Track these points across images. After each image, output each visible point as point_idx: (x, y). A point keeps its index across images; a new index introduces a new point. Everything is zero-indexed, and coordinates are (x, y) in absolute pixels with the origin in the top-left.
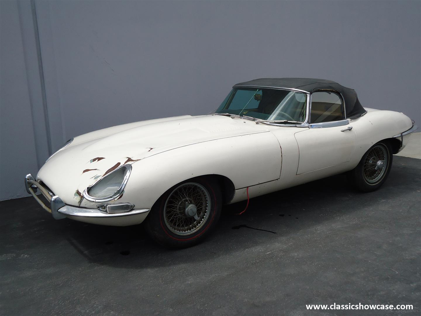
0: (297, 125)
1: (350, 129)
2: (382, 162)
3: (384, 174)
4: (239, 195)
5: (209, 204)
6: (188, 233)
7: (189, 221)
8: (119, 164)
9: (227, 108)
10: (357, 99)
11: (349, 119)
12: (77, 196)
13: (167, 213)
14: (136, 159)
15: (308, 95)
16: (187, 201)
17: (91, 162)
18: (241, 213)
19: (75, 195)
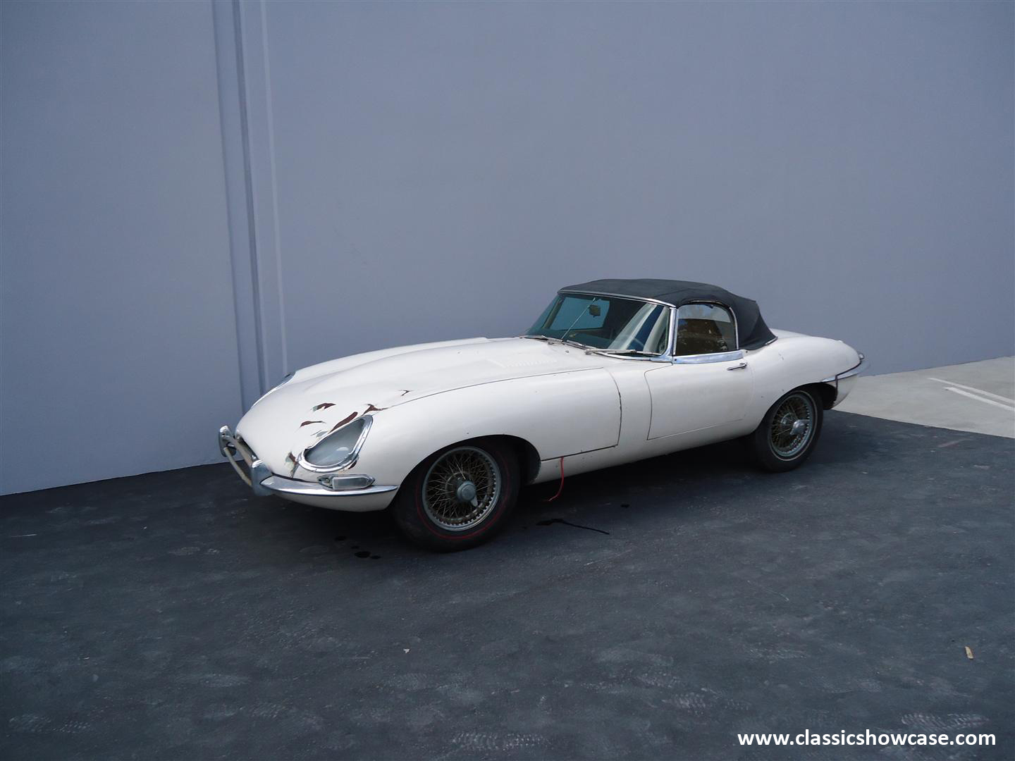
0: (651, 359)
1: (743, 367)
2: (803, 422)
4: (547, 469)
5: (498, 483)
6: (463, 527)
7: (464, 508)
8: (355, 414)
9: (549, 326)
10: (760, 316)
11: (743, 351)
12: (289, 461)
13: (429, 493)
14: (381, 408)
15: (673, 310)
16: (460, 475)
17: (314, 410)
18: (551, 499)
19: (287, 460)
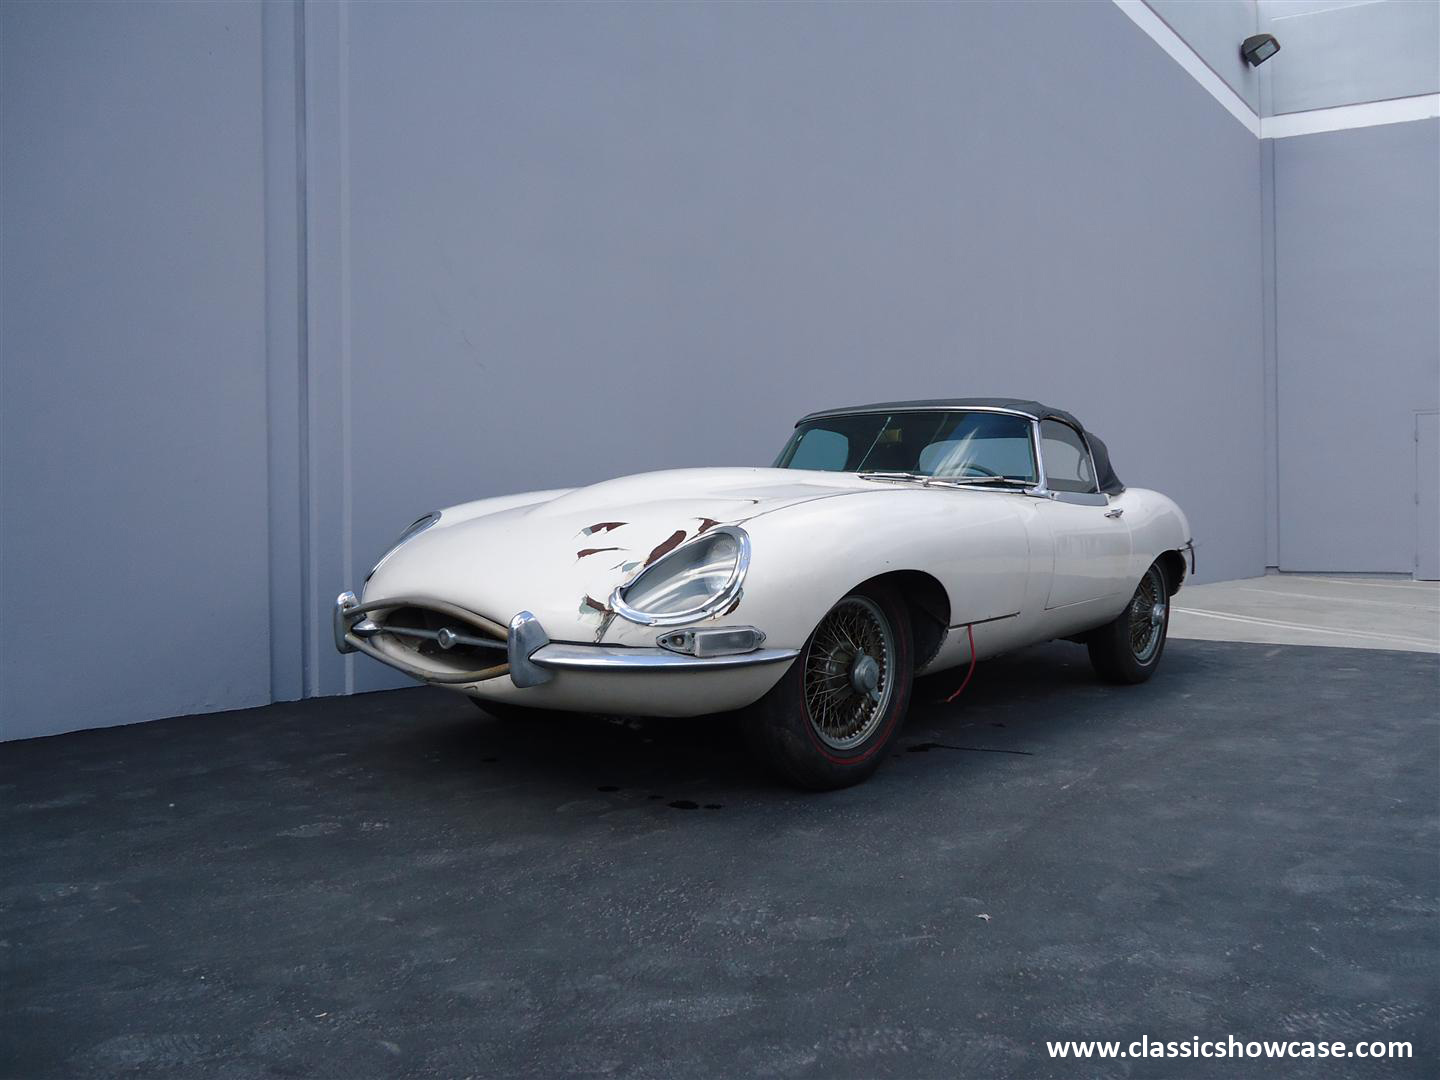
1: (1118, 515)
4: (950, 645)
6: (847, 744)
8: (681, 534)
11: (1106, 495)
12: (588, 612)
15: (1036, 424)
17: (587, 534)
18: (951, 698)
19: (582, 610)
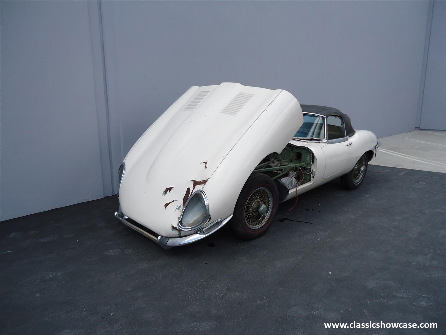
0: (320, 141)
1: (350, 144)
3: (362, 176)
11: (348, 137)
15: (325, 119)
16: (258, 201)
17: (165, 195)
19: (172, 230)
